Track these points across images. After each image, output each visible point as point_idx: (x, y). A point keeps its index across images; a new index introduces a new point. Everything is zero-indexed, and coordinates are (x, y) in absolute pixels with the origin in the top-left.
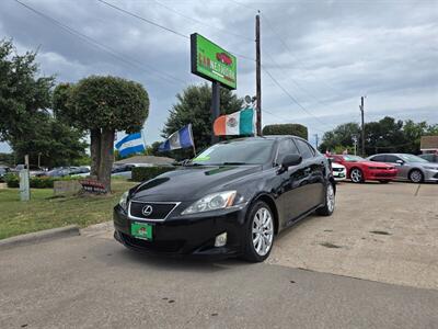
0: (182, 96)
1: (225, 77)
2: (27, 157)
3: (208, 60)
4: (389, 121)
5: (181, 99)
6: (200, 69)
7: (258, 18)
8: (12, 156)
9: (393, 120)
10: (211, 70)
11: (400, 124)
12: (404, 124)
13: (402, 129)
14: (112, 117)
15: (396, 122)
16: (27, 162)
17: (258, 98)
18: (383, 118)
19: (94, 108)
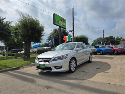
1: (63, 25)
6: (56, 23)
9: (112, 37)
12: (116, 37)
13: (115, 39)
17: (73, 31)
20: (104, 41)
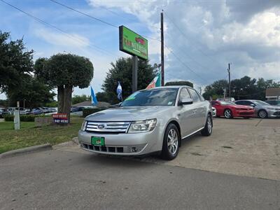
0: (115, 63)
1: (142, 53)
2: (18, 103)
3: (131, 42)
4: (247, 79)
5: (114, 66)
6: (125, 48)
7: (162, 14)
8: (6, 101)
9: (250, 78)
10: (132, 48)
11: (254, 81)
12: (258, 80)
13: (256, 84)
14: (71, 79)
15: (252, 79)
16: (18, 106)
17: (162, 65)
18: (243, 77)
19: (60, 73)
20: (232, 89)
